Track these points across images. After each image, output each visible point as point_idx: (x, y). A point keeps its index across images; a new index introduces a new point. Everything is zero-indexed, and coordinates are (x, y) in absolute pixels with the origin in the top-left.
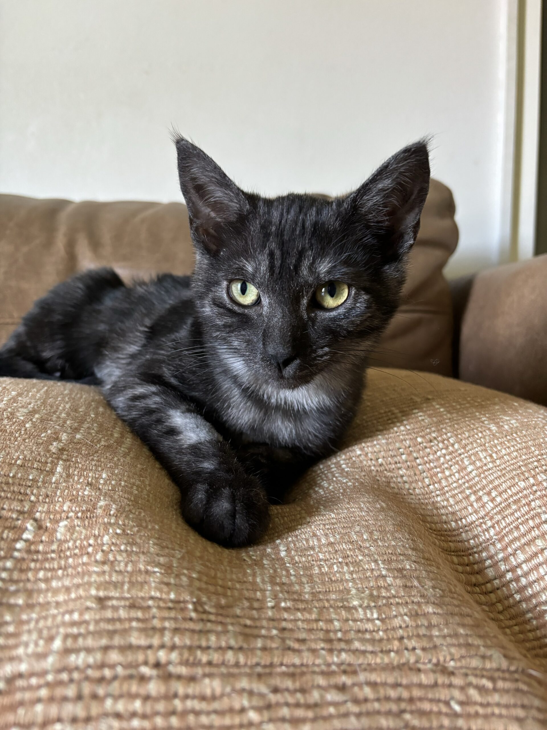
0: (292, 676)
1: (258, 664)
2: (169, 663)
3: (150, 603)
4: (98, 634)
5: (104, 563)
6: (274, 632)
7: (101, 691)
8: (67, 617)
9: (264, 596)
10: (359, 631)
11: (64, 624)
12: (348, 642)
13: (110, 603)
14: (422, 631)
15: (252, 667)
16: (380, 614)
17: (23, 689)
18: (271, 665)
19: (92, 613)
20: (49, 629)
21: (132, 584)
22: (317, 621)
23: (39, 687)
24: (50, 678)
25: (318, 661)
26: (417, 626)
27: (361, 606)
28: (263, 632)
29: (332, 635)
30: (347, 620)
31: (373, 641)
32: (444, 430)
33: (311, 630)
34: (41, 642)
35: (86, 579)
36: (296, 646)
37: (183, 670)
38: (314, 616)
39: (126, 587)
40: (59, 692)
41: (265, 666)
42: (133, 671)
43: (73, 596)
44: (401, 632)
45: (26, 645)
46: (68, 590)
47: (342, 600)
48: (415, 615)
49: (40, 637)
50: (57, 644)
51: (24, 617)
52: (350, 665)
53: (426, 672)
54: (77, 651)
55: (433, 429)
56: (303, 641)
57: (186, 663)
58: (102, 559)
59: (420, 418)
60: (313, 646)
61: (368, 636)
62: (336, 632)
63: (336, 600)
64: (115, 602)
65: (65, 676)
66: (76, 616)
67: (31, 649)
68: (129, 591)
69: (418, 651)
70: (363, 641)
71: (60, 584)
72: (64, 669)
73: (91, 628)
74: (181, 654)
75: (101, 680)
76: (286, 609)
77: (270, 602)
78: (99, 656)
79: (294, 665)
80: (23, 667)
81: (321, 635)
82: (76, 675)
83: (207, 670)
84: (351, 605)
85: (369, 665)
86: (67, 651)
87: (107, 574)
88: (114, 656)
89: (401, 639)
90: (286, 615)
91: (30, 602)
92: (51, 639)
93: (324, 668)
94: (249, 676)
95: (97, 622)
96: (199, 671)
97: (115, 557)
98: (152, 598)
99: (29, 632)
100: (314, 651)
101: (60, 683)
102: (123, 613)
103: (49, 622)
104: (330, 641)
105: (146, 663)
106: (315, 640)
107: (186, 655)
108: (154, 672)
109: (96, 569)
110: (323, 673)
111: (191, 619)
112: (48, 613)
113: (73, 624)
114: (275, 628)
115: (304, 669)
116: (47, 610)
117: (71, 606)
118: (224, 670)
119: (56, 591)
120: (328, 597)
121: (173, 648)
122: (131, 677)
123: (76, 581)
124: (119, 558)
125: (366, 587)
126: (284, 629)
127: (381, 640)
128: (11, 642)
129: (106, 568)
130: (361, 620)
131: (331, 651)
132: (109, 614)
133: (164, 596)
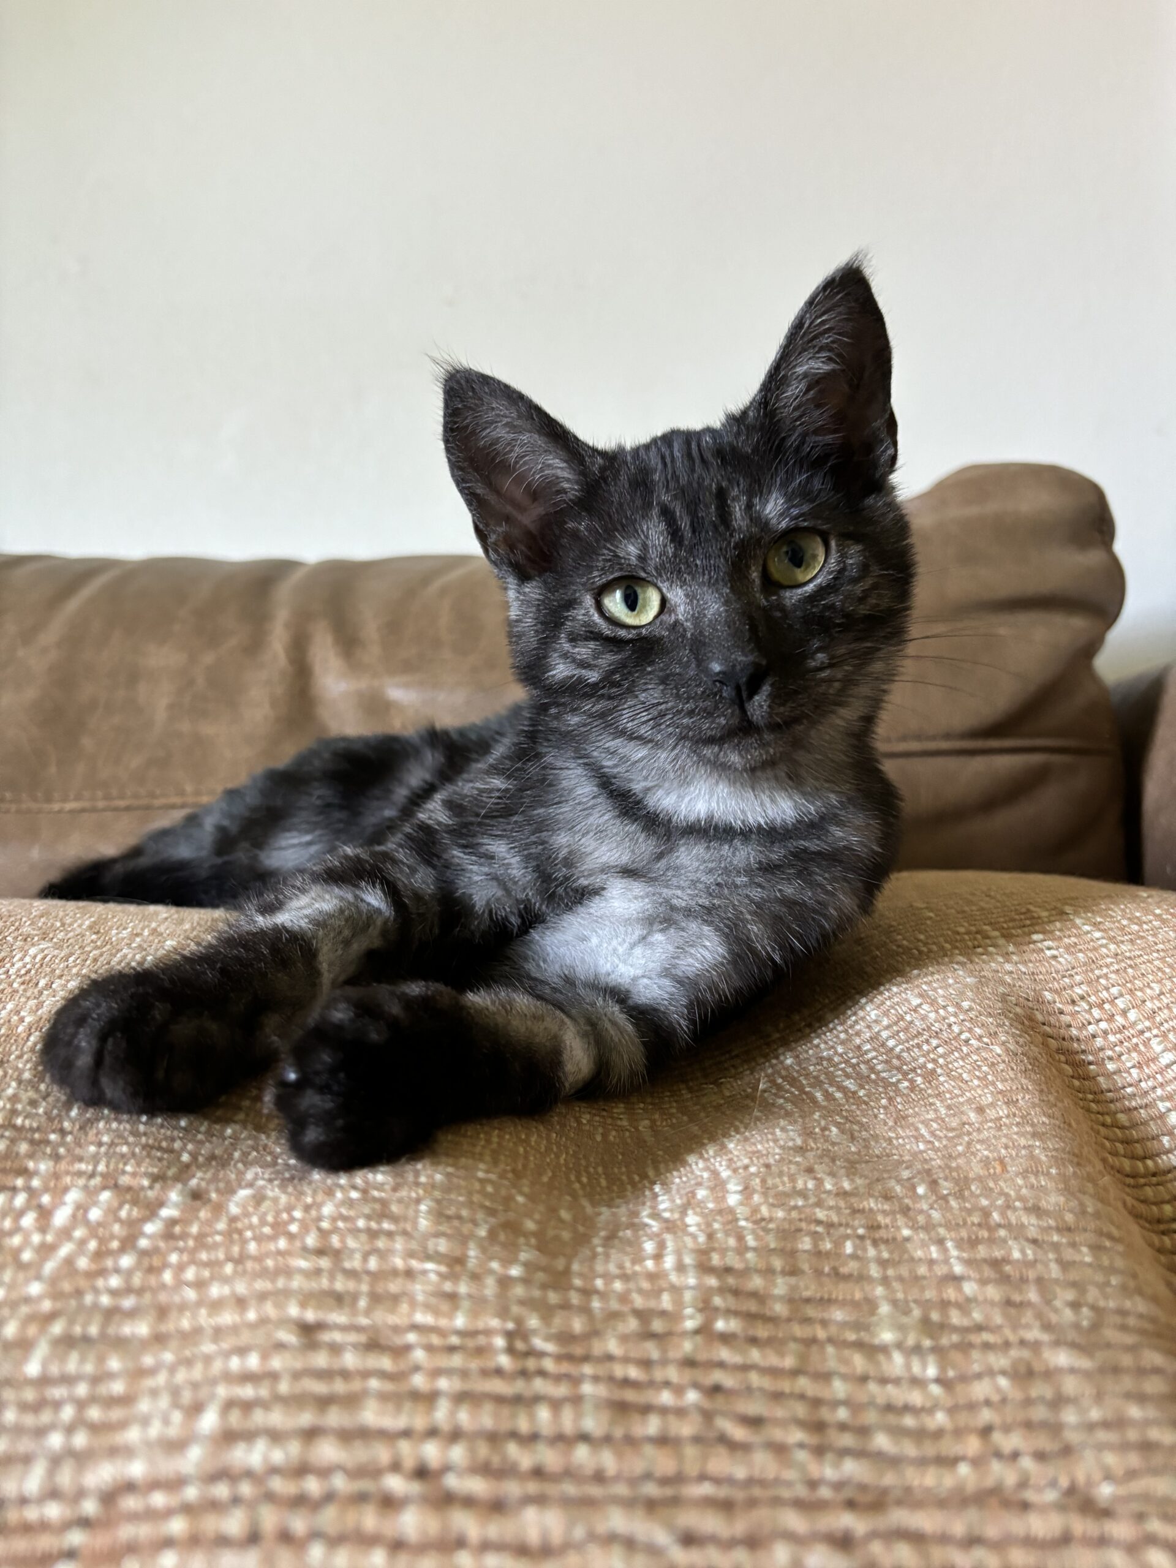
0: (726, 1506)
1: (648, 1476)
2: (446, 1468)
3: (411, 1337)
4: (295, 1401)
5: (320, 1252)
6: (692, 1396)
7: (299, 1524)
8: (235, 1363)
9: (679, 1303)
10: (889, 1408)
11: (228, 1377)
12: (864, 1431)
13: (326, 1337)
14: (1040, 1413)
15: (633, 1482)
16: (942, 1368)
17: (134, 1517)
18: (678, 1479)
19: (287, 1355)
20: (195, 1386)
21: (376, 1298)
22: (795, 1373)
23: (168, 1513)
24: (191, 1493)
25: (790, 1475)
26: (1028, 1402)
27: (899, 1346)
28: (666, 1397)
29: (825, 1414)
30: (864, 1379)
31: (920, 1435)
32: (1103, 981)
33: (777, 1397)
34: (177, 1417)
35: (281, 1283)
36: (738, 1433)
37: (477, 1486)
38: (789, 1362)
39: (362, 1303)
40: (211, 1524)
41: (665, 1481)
42: (364, 1485)
43: (252, 1315)
44: (986, 1416)
45: (145, 1421)
46: (241, 1303)
47: (858, 1326)
48: (1024, 1374)
49: (176, 1404)
50: (209, 1421)
51: (148, 1360)
52: (863, 1488)
53: (1043, 1509)
54: (248, 1436)
55: (1078, 978)
56: (754, 1422)
57: (484, 1470)
58: (318, 1245)
59: (1048, 953)
60: (777, 1434)
61: (909, 1421)
62: (836, 1404)
63: (844, 1325)
64: (337, 1337)
65: (222, 1491)
66: (253, 1362)
67: (155, 1430)
68: (368, 1312)
69: (1027, 1463)
70: (898, 1432)
71: (226, 1290)
72: (223, 1474)
73: (284, 1387)
74: (472, 1451)
75: (300, 1501)
76: (726, 1338)
77: (691, 1317)
78: (294, 1448)
79: (730, 1481)
80: (137, 1469)
81: (800, 1410)
82: (246, 1489)
83: (532, 1487)
84: (876, 1341)
85: (908, 1490)
86: (229, 1437)
87: (325, 1274)
88: (328, 1451)
89: (986, 1431)
90: (724, 1354)
91: (163, 1328)
92: (196, 1409)
93: (801, 1491)
94: (629, 1504)
95: (297, 1375)
96: (513, 1489)
97: (343, 1241)
98: (415, 1327)
99: (154, 1393)
100: (779, 1450)
101: (214, 1506)
102: (350, 1360)
103: (197, 1373)
104: (819, 1427)
105: (396, 1467)
106: (783, 1423)
107: (483, 1450)
108: (414, 1488)
109: (303, 1264)
110: (800, 1505)
111: (499, 1372)
112: (196, 1350)
113: (247, 1377)
114: (696, 1385)
115: (757, 1492)
116: (196, 1344)
117: (245, 1338)
118: (570, 1489)
119: (216, 1306)
120: (826, 1315)
121: (455, 1435)
122: (361, 1498)
123: (261, 1285)
124: (351, 1243)
125: (915, 1301)
126: (716, 1390)
127: (938, 1434)
128: (116, 1414)
129: (325, 1263)
130: (897, 1381)
131: (819, 1451)
132: (321, 1360)
133: (443, 1322)
